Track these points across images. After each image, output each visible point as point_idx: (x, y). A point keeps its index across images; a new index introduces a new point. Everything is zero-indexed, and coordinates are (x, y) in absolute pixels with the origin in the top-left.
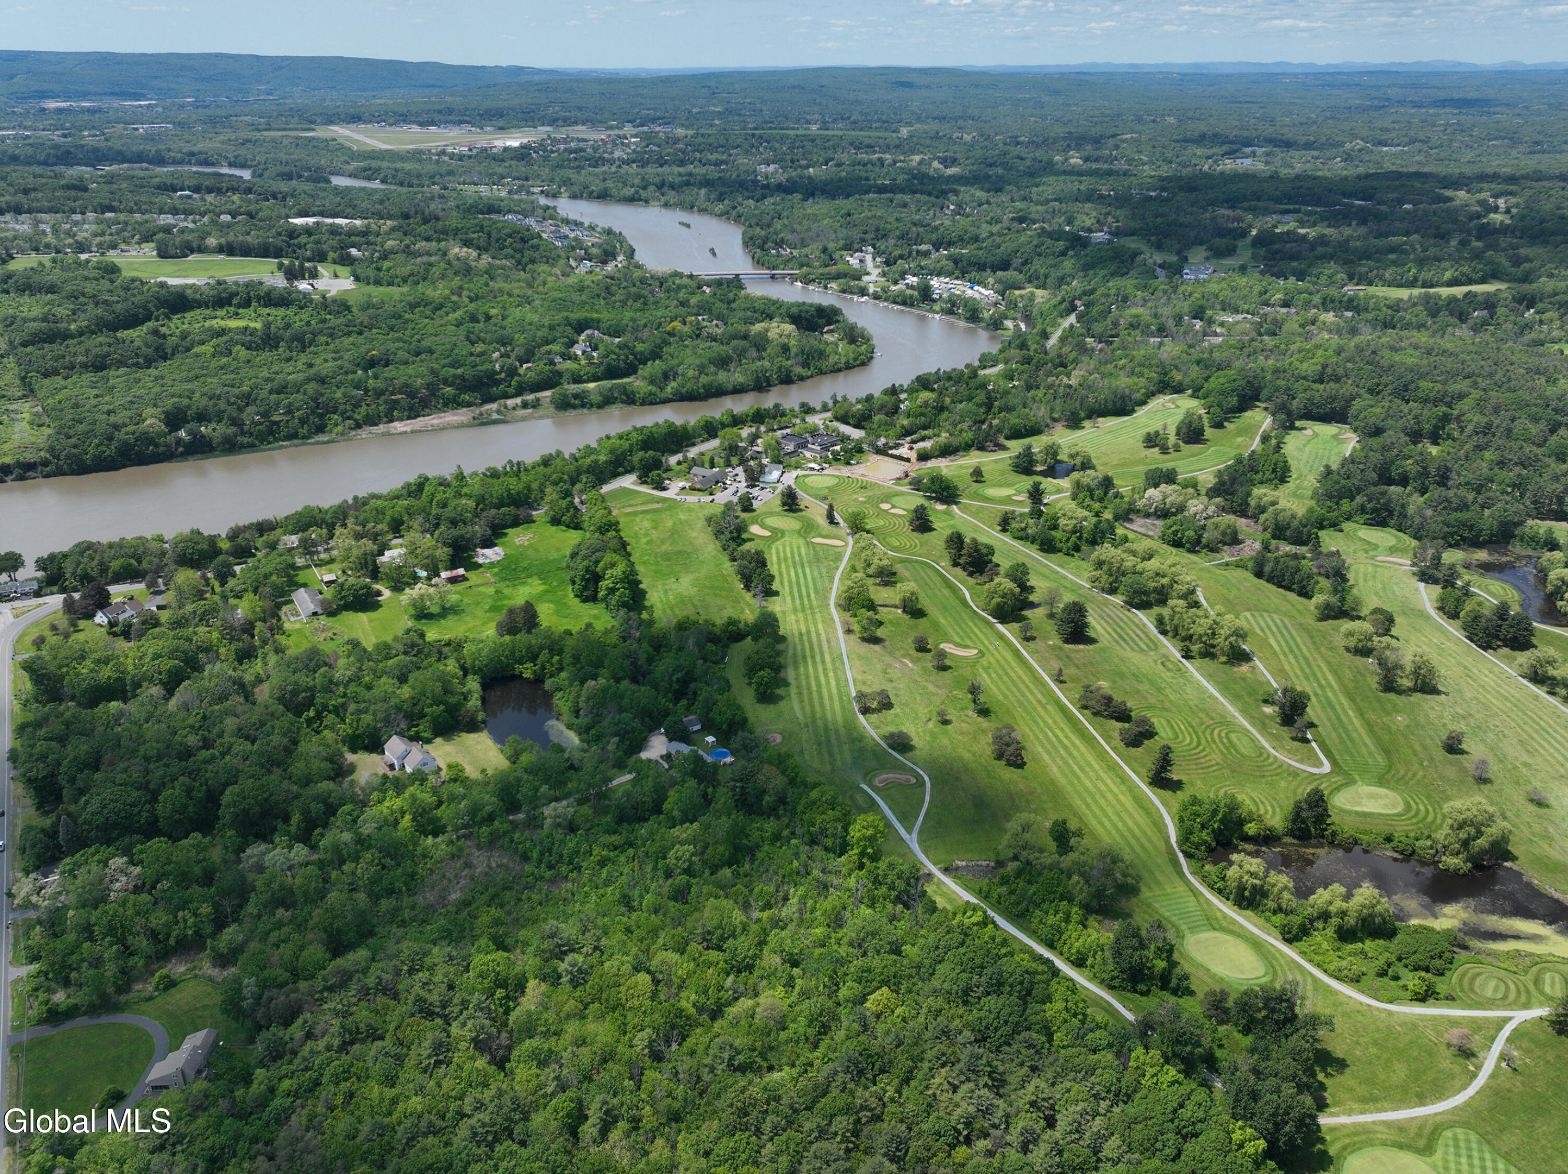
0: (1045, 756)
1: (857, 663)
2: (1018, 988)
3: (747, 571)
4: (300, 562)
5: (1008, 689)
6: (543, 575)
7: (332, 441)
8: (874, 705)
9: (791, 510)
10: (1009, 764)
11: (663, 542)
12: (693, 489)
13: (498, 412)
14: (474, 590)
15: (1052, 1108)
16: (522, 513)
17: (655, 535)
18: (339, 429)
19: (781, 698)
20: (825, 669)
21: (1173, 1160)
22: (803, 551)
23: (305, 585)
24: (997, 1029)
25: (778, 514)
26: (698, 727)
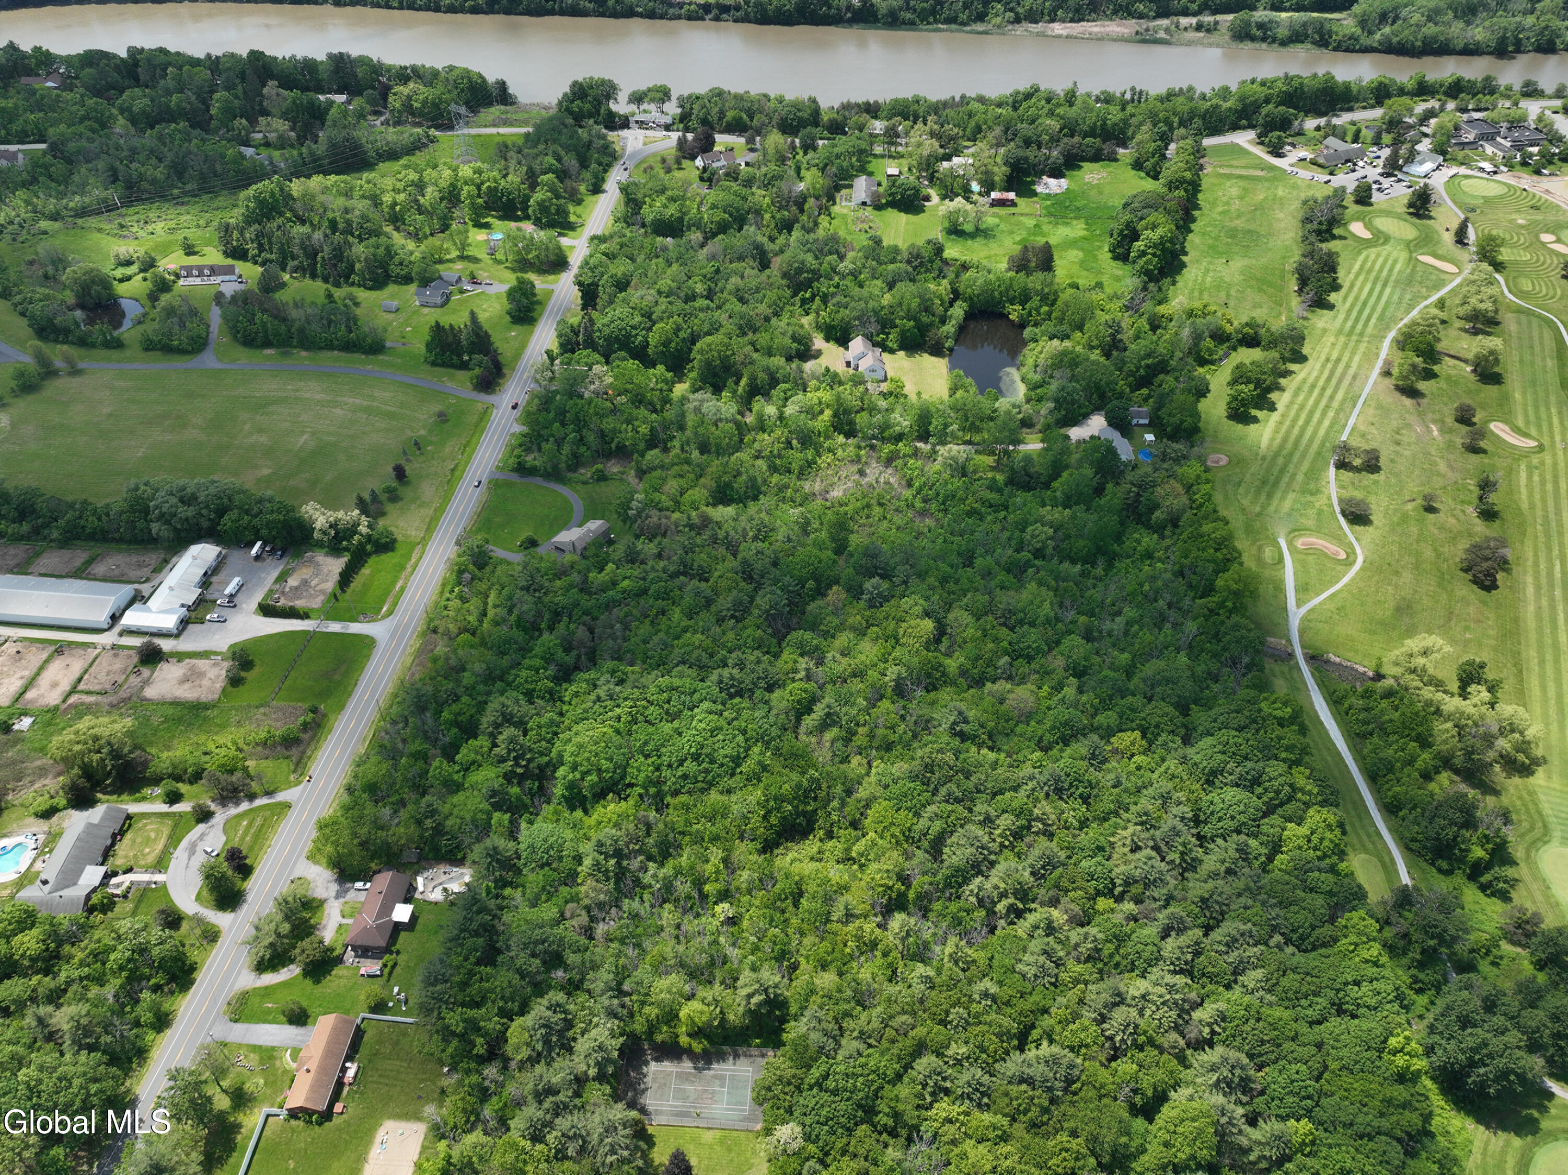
0: (1530, 590)
1: (1371, 411)
2: (1271, 795)
3: (1307, 273)
4: (878, 150)
5: (1544, 500)
6: (1090, 220)
7: (985, 33)
8: (1357, 462)
9: (1417, 215)
10: (1476, 581)
11: (1239, 216)
12: (1314, 163)
13: (1167, 30)
14: (1016, 218)
15: (1223, 913)
16: (1107, 148)
17: (1236, 205)
18: (998, 20)
19: (1255, 420)
20: (1327, 407)
21: (1311, 1024)
22: (1398, 267)
23: (870, 174)
24: (1220, 819)
25: (1398, 217)
26: (1146, 421)
